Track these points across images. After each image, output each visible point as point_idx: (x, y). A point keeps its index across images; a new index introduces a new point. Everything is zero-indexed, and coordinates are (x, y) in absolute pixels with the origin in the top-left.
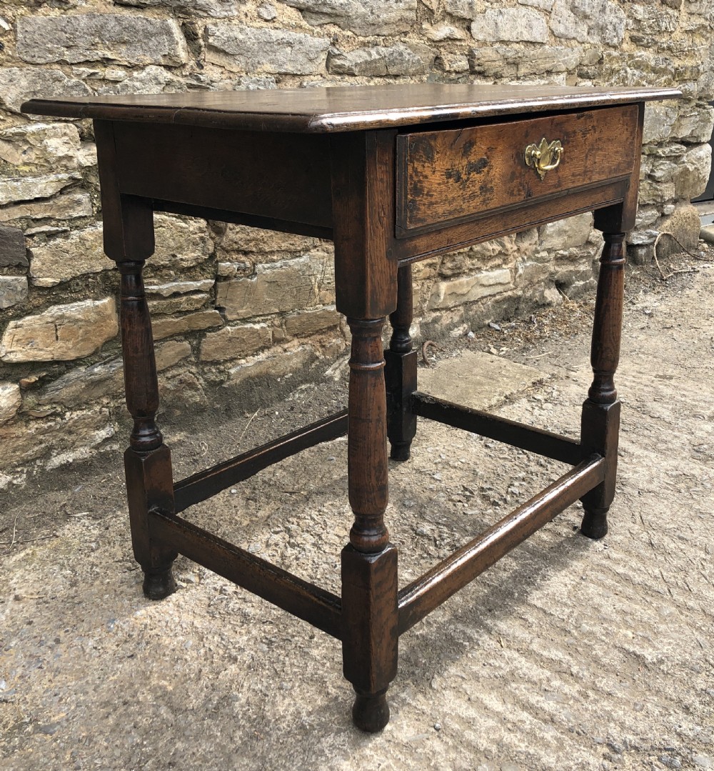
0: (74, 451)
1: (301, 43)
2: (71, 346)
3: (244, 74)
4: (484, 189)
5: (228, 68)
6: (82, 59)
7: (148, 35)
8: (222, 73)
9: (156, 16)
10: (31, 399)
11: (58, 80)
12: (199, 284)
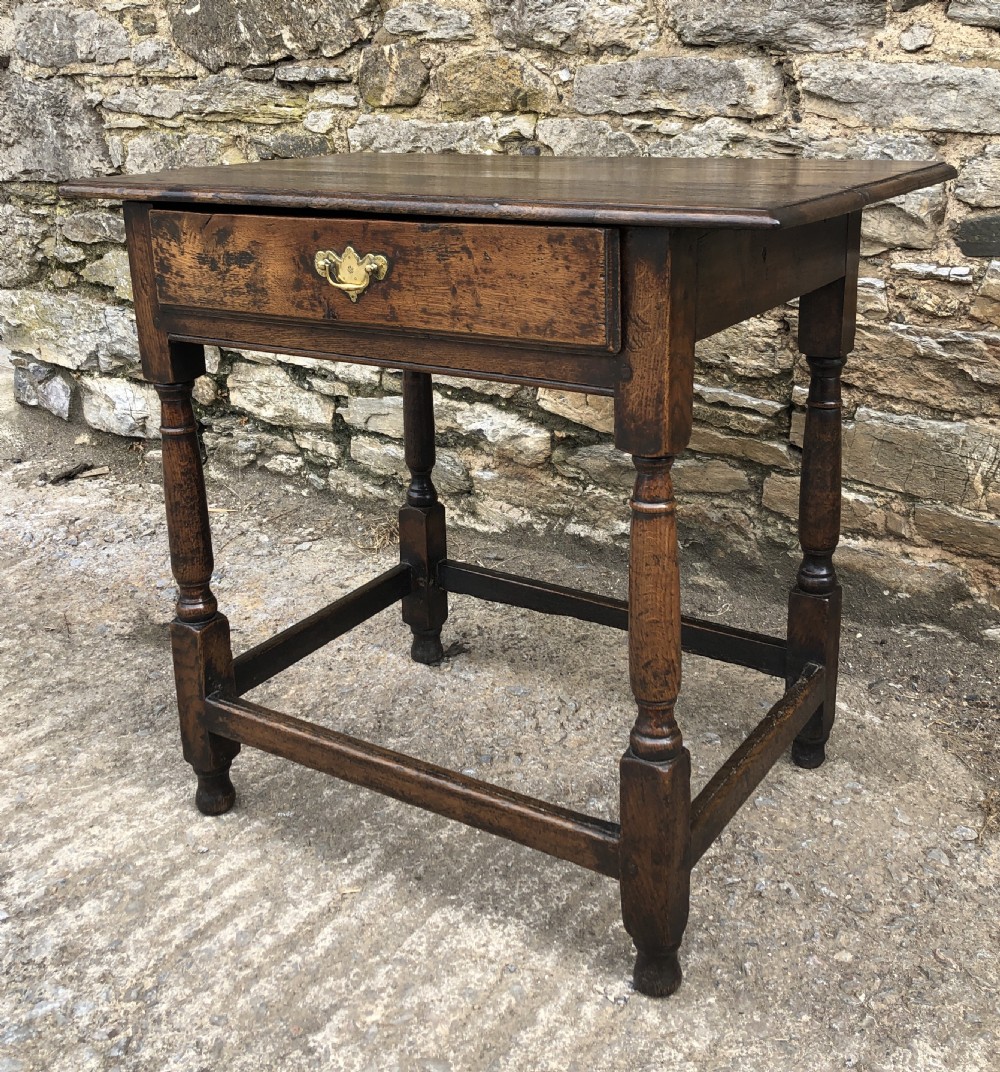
0: (594, 528)
1: (974, 83)
2: (599, 417)
3: (869, 131)
4: (251, 286)
5: (843, 120)
6: (633, 110)
7: (711, 81)
8: (834, 128)
9: (724, 56)
10: (558, 454)
11: (601, 132)
12: (755, 403)
